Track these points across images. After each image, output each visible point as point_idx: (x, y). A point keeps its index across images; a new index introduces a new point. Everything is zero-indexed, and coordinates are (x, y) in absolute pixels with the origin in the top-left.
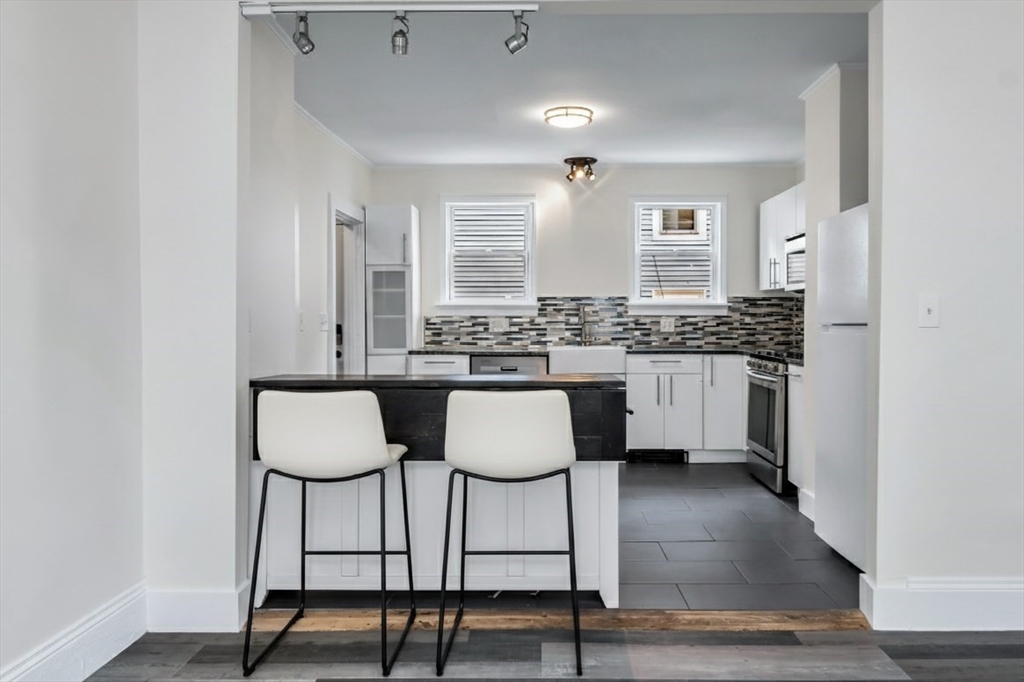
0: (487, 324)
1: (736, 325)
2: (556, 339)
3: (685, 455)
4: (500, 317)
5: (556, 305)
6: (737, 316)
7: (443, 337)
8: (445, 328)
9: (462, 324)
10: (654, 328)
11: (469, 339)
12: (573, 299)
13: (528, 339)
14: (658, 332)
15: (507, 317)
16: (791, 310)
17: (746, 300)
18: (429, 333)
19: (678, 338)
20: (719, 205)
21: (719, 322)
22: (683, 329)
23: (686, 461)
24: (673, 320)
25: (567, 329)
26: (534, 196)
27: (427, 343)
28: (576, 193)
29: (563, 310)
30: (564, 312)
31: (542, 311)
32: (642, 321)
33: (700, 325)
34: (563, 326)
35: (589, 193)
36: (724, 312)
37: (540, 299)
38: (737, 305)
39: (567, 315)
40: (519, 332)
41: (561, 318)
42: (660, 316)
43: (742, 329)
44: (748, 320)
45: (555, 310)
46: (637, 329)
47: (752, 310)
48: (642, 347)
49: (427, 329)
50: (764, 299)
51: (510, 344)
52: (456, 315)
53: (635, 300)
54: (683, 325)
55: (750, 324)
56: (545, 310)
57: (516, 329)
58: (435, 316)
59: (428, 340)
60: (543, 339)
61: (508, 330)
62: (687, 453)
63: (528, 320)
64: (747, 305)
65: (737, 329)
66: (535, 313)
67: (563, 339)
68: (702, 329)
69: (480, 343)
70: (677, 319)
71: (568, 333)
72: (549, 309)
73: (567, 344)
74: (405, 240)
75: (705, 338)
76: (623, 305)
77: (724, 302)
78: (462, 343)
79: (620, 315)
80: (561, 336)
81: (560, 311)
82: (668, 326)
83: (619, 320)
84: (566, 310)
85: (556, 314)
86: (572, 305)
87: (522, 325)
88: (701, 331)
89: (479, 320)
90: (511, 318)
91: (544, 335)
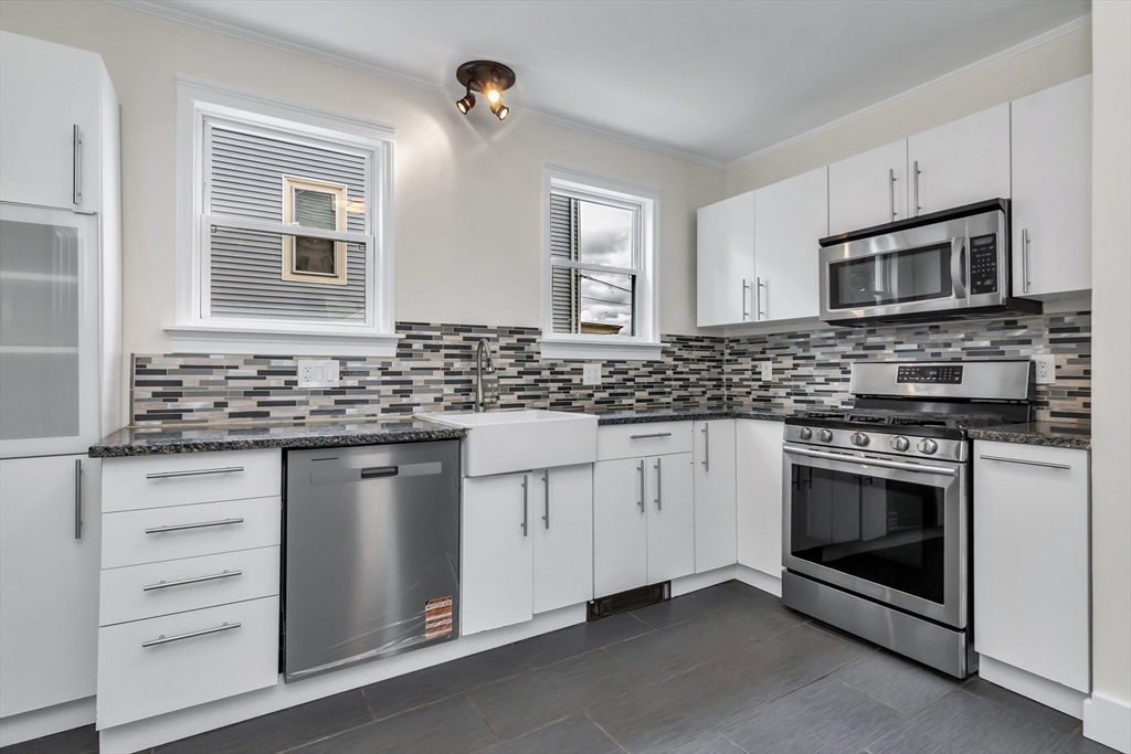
0: (294, 373)
1: (670, 373)
2: (430, 398)
3: (666, 586)
4: (325, 357)
5: (430, 338)
6: (669, 361)
7: (182, 403)
8: (190, 381)
9: (232, 373)
10: (576, 379)
11: (250, 404)
12: (458, 329)
13: (377, 402)
14: (580, 386)
15: (334, 358)
16: (723, 354)
17: (678, 339)
18: (146, 392)
19: (605, 395)
20: (651, 203)
21: (651, 369)
22: (612, 380)
23: (666, 597)
24: (599, 366)
25: (447, 382)
26: (390, 129)
27: (139, 418)
28: (461, 142)
29: (440, 347)
30: (443, 351)
31: (405, 351)
32: (560, 367)
33: (631, 374)
34: (439, 375)
36: (657, 356)
37: (400, 327)
38: (670, 347)
39: (447, 356)
40: (360, 389)
41: (437, 361)
42: (583, 361)
43: (675, 380)
44: (681, 367)
45: (426, 347)
46: (553, 381)
47: (685, 354)
49: (139, 383)
50: (697, 339)
51: (343, 412)
52: (218, 350)
53: (550, 334)
54: (611, 374)
56: (410, 346)
57: (352, 382)
58: (156, 350)
59: (141, 410)
61: (337, 383)
62: (670, 582)
63: (378, 364)
64: (680, 346)
66: (392, 351)
67: (440, 400)
68: (633, 380)
69: (275, 412)
70: (604, 366)
71: (448, 389)
72: (417, 345)
73: (447, 408)
74: (76, 141)
75: (637, 394)
76: (534, 341)
77: (657, 342)
78: (232, 415)
79: (530, 358)
80: (439, 395)
81: (436, 348)
82: (593, 376)
83: (528, 365)
84: (447, 347)
85: (427, 354)
86: (458, 339)
87: (367, 374)
88: (632, 383)
89: (274, 363)
90: (343, 360)
91: (406, 393)
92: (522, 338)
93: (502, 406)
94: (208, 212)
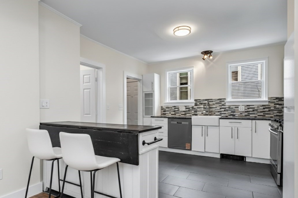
0: (179, 108)
1: (272, 108)
2: (200, 113)
3: (245, 158)
4: (183, 106)
5: (201, 102)
6: (272, 105)
7: (166, 112)
8: (167, 109)
9: (171, 108)
10: (236, 110)
11: (173, 113)
12: (206, 100)
13: (191, 113)
14: (238, 111)
15: (185, 106)
17: (277, 98)
18: (162, 111)
19: (246, 114)
20: (265, 62)
21: (265, 107)
22: (249, 110)
23: (245, 160)
24: (244, 107)
25: (204, 110)
26: (193, 67)
28: (207, 64)
31: (196, 105)
32: (231, 107)
33: (256, 109)
35: (212, 63)
36: (267, 104)
37: (195, 100)
38: (274, 101)
39: (204, 105)
40: (189, 111)
41: (202, 106)
42: (239, 105)
43: (275, 110)
44: (278, 106)
45: (200, 104)
46: (229, 110)
47: (280, 103)
48: (231, 117)
51: (186, 115)
52: (170, 105)
53: (228, 100)
54: (248, 108)
55: (279, 108)
57: (187, 110)
58: (163, 105)
59: (162, 113)
61: (185, 110)
63: (191, 107)
64: (278, 100)
65: (273, 110)
66: (193, 105)
68: (257, 110)
69: (177, 114)
71: (204, 111)
72: (198, 103)
73: (204, 115)
74: (152, 83)
75: (258, 114)
76: (224, 101)
77: (267, 99)
79: (223, 105)
80: (202, 112)
81: (202, 104)
82: (242, 109)
83: (223, 107)
84: (204, 103)
85: (200, 105)
86: (206, 102)
87: (189, 108)
88: (256, 111)
89: (177, 107)
90: (186, 106)
91: (196, 112)
92: (221, 101)
93: (216, 115)
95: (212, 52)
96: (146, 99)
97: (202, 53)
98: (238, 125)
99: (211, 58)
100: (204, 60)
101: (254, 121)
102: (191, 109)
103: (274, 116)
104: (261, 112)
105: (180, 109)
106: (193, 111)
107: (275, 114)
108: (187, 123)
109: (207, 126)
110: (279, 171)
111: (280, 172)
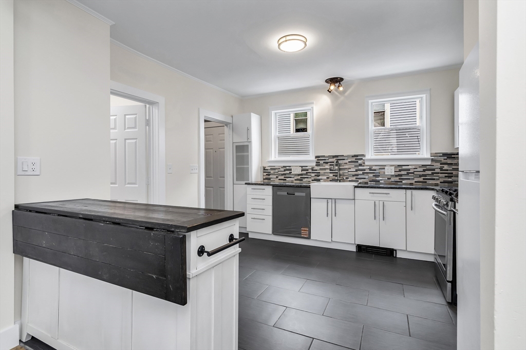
1: (438, 171)
2: (325, 177)
3: (395, 252)
4: (298, 166)
5: (325, 160)
6: (438, 165)
7: (271, 176)
8: (272, 172)
9: (279, 170)
10: (381, 172)
11: (282, 177)
12: (334, 157)
13: (311, 178)
14: (384, 175)
15: (300, 166)
17: (444, 155)
18: (265, 174)
19: (397, 179)
20: (424, 96)
21: (425, 169)
22: (400, 173)
23: (395, 256)
24: (393, 168)
25: (330, 173)
26: (313, 103)
27: (264, 179)
28: (335, 98)
29: (328, 162)
30: (329, 164)
31: (318, 164)
32: (374, 168)
33: (412, 170)
34: (328, 171)
35: (342, 98)
36: (429, 163)
37: (316, 157)
38: (439, 158)
39: (330, 165)
40: (306, 174)
41: (327, 166)
42: (385, 166)
43: (441, 173)
44: (446, 167)
45: (324, 162)
46: (370, 173)
47: (449, 161)
48: (373, 184)
49: (264, 172)
51: (302, 180)
52: (277, 165)
53: (368, 156)
54: (400, 171)
55: (447, 170)
56: (319, 162)
57: (305, 172)
58: (267, 165)
60: (318, 178)
61: (301, 173)
62: (396, 251)
63: (311, 168)
64: (446, 158)
65: (438, 173)
66: (314, 164)
67: (328, 178)
68: (413, 173)
69: (287, 179)
70: (395, 167)
71: (331, 175)
72: (321, 162)
73: (330, 181)
74: (248, 129)
75: (415, 179)
76: (362, 159)
77: (428, 156)
78: (279, 179)
79: (360, 165)
80: (328, 177)
81: (327, 163)
82: (390, 171)
83: (360, 167)
84: (330, 162)
85: (325, 164)
86: (334, 160)
87: (308, 170)
88: (413, 174)
89: (288, 168)
90: (302, 167)
91: (318, 176)
92: (357, 158)
93: (350, 181)
94: (277, 134)
95: (342, 79)
96: (238, 154)
97: (327, 81)
98: (383, 198)
99: (341, 89)
100: (330, 92)
101: (409, 192)
102: (310, 171)
103: (441, 182)
104: (420, 176)
105: (292, 171)
106: (313, 175)
107: (442, 180)
108: (304, 194)
109: (335, 199)
110: (449, 277)
111: (451, 280)
